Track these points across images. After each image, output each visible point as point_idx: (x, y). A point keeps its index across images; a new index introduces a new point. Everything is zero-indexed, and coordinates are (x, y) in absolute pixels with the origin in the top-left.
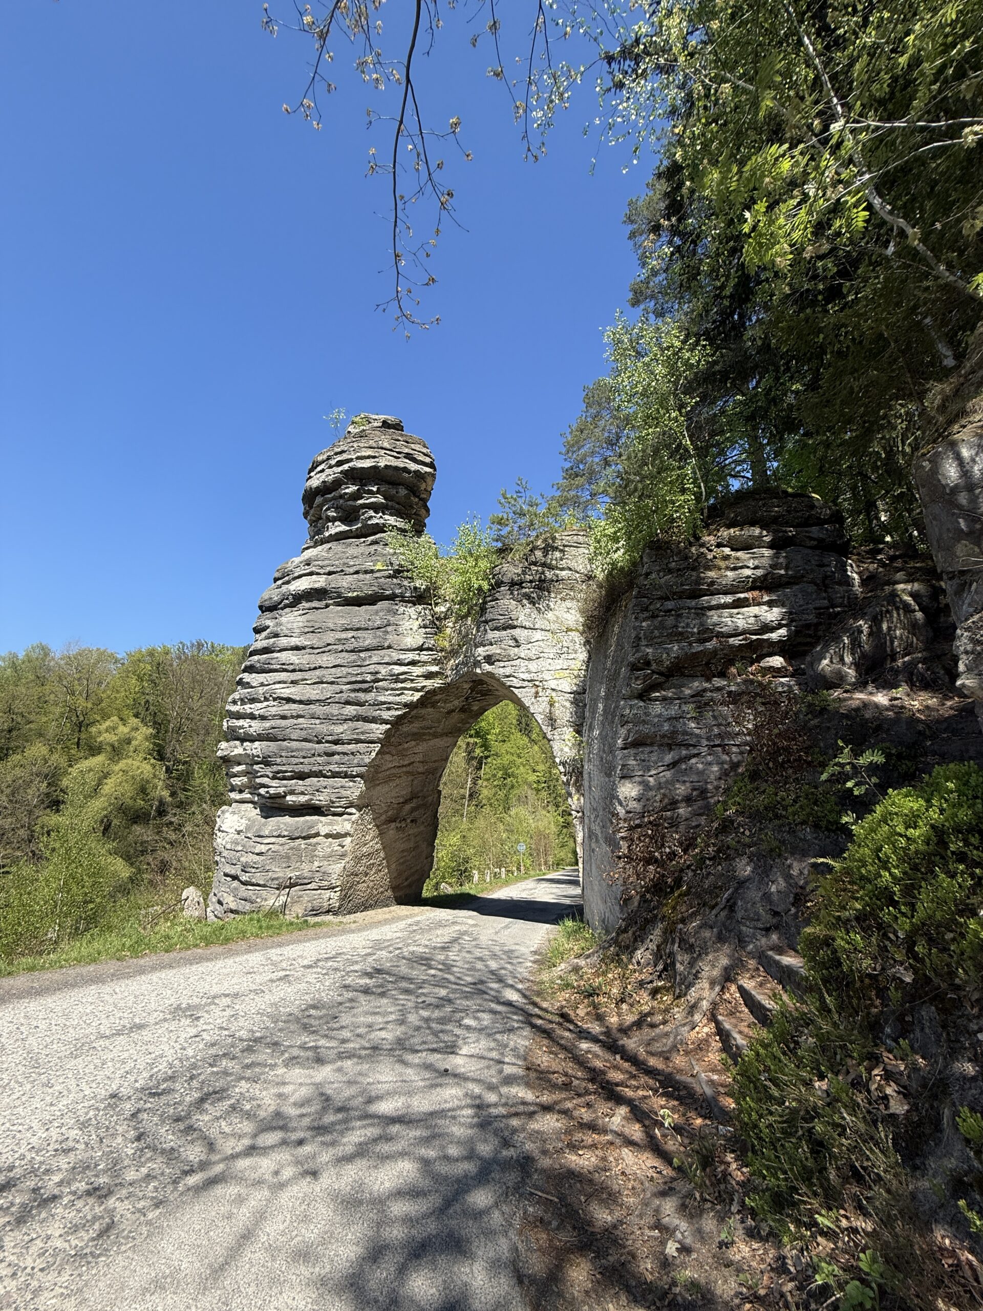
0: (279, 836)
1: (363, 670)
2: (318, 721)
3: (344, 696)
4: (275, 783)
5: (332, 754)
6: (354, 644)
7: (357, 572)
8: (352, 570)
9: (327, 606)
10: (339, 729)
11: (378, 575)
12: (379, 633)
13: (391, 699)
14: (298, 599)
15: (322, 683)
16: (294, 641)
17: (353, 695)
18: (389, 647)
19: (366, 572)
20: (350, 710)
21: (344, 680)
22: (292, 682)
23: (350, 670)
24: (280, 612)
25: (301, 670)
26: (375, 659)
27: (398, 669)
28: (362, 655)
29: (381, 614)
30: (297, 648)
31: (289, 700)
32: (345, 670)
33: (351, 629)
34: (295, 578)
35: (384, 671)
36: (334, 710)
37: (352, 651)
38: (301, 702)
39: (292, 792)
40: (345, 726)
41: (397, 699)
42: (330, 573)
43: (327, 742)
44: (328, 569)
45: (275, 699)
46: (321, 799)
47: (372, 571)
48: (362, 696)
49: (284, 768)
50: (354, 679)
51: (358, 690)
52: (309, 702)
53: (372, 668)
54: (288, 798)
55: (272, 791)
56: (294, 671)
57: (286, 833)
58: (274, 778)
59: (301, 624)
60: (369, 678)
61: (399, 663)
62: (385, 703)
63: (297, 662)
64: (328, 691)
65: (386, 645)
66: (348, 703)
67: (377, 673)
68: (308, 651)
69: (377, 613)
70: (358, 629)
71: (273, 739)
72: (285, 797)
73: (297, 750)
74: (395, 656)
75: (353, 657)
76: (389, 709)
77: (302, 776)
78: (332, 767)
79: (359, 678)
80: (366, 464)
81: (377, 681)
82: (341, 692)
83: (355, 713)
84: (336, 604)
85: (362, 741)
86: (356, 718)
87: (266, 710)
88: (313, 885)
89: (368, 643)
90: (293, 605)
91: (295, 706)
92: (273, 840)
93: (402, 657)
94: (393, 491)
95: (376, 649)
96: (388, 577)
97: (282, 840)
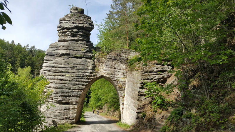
0: (62, 109)
1: (79, 74)
3: (76, 79)
4: (60, 98)
5: (73, 92)
6: (77, 68)
7: (77, 50)
8: (75, 50)
9: (69, 58)
10: (74, 87)
11: (83, 52)
12: (83, 66)
13: (86, 80)
14: (62, 55)
15: (70, 76)
16: (62, 66)
17: (78, 79)
18: (86, 69)
19: (79, 51)
20: (77, 83)
21: (76, 76)
22: (62, 76)
23: (77, 74)
24: (55, 57)
25: (64, 73)
26: (83, 72)
28: (80, 70)
30: (63, 68)
31: (62, 80)
32: (76, 74)
33: (76, 64)
34: (59, 49)
36: (73, 82)
37: (77, 69)
38: (65, 80)
39: (64, 100)
40: (76, 86)
41: (88, 81)
42: (70, 50)
43: (72, 89)
44: (70, 49)
45: (59, 79)
46: (70, 101)
47: (80, 51)
48: (80, 80)
49: (62, 95)
51: (79, 78)
52: (67, 80)
53: (82, 74)
54: (63, 101)
55: (59, 100)
56: (63, 73)
58: (59, 97)
59: (64, 62)
60: (81, 76)
61: (87, 73)
62: (85, 81)
63: (64, 71)
64: (71, 78)
66: (77, 81)
67: (84, 75)
68: (66, 68)
69: (82, 61)
70: (78, 64)
71: (59, 88)
73: (65, 91)
74: (87, 71)
75: (77, 71)
76: (86, 83)
77: (66, 97)
78: (73, 95)
79: (79, 76)
80: (81, 25)
81: (84, 76)
82: (75, 78)
83: (78, 83)
84: (72, 57)
85: (80, 89)
86: (79, 84)
87: (56, 82)
88: (70, 119)
89: (81, 68)
90: (60, 56)
91: (64, 81)
92: (60, 110)
93: (88, 71)
94: (86, 32)
95: (83, 69)
96: (85, 53)
97: (62, 110)
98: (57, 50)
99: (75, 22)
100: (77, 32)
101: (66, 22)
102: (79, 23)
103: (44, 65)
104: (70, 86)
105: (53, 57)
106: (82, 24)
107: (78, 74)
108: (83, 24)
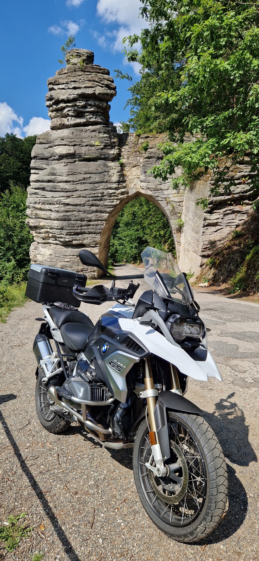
0: (73, 255)
1: (96, 192)
2: (81, 213)
3: (91, 203)
4: (68, 237)
5: (89, 225)
6: (91, 180)
7: (87, 146)
8: (85, 144)
9: (75, 161)
10: (90, 216)
11: (98, 147)
12: (101, 175)
13: (109, 204)
14: (61, 157)
15: (80, 197)
16: (65, 178)
17: (94, 202)
18: (107, 182)
19: (91, 146)
20: (94, 208)
21: (90, 196)
22: (67, 197)
23: (91, 192)
24: (51, 162)
25: (70, 192)
26: (101, 187)
27: (111, 191)
28: (96, 185)
29: (101, 167)
30: (67, 182)
31: (68, 204)
32: (89, 192)
33: (89, 173)
34: (56, 146)
35: (106, 192)
36: (87, 208)
37: (91, 183)
38: (73, 205)
39: (75, 240)
40: (92, 215)
41: (112, 204)
42: (74, 145)
43: (86, 221)
44: (73, 143)
45: (62, 204)
46: (85, 242)
47: (94, 146)
48: (98, 203)
49: (71, 231)
50: (94, 196)
51: (96, 200)
52: (76, 205)
53: (101, 191)
54: (74, 242)
55: (67, 240)
56: (67, 192)
57: (76, 254)
58: (67, 235)
59: (67, 171)
60: (100, 195)
61: (111, 188)
62: (107, 205)
63: (68, 188)
64: (82, 201)
65: (105, 181)
66: (92, 205)
67: (103, 193)
68: (71, 183)
69: (99, 166)
70: (92, 173)
71: (65, 220)
72: (72, 241)
73: (75, 224)
74: (109, 185)
75: (92, 186)
76: (109, 208)
77: (78, 234)
78: (89, 230)
79: (96, 195)
80: (90, 91)
81: (103, 196)
82: (89, 201)
83: (96, 209)
84: (80, 161)
85: (99, 220)
86: (97, 211)
87: (58, 208)
88: (89, 271)
89: (97, 180)
90: (58, 160)
91: (71, 207)
92: (71, 257)
93: (112, 186)
94: (101, 105)
95: (101, 182)
96: (102, 149)
97: (75, 257)
98: (51, 147)
99: (77, 85)
100: (84, 107)
101: (61, 86)
102: (86, 87)
103: (33, 177)
104: (82, 215)
105: (45, 161)
106: (93, 87)
107: (93, 192)
108: (93, 89)
